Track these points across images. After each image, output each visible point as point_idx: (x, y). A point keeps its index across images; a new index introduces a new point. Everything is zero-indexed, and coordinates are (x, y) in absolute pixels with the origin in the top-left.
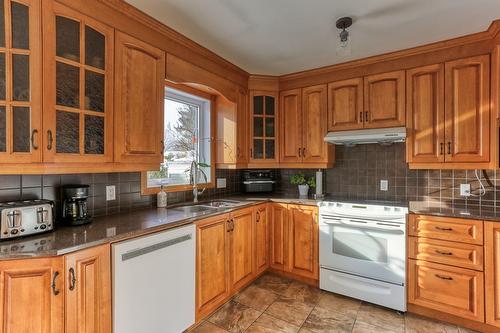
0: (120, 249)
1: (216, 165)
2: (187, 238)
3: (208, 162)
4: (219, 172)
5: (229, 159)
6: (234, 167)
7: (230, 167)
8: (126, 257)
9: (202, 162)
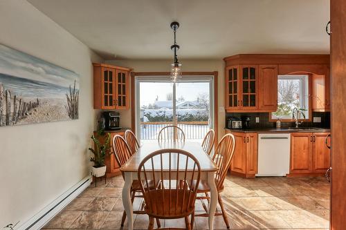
0: (261, 135)
1: (312, 110)
2: (286, 138)
3: (307, 108)
4: (314, 114)
5: (320, 107)
6: (324, 111)
7: (321, 111)
8: (262, 138)
9: (303, 108)
